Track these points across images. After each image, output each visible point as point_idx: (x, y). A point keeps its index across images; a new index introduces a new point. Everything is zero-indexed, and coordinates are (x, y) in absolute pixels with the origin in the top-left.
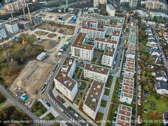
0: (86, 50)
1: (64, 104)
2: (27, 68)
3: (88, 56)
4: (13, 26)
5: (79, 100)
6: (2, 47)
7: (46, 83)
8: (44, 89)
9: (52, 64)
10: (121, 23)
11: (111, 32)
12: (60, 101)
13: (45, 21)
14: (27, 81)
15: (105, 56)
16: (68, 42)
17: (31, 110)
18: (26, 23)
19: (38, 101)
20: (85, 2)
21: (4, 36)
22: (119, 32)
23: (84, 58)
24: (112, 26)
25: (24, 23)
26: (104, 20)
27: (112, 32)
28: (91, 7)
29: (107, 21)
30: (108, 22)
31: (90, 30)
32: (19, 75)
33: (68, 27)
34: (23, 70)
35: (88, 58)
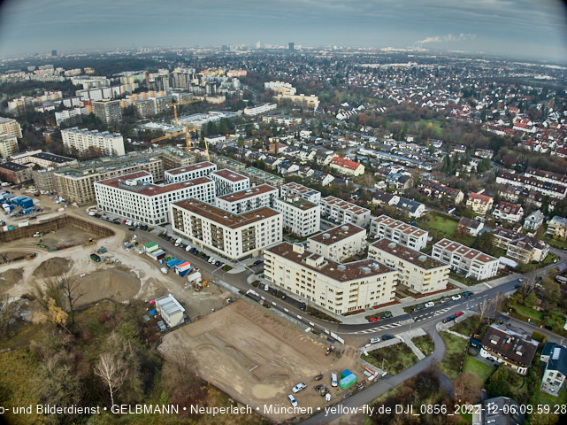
0: (271, 219)
1: (395, 315)
3: (276, 232)
14: (268, 370)
16: (156, 247)
19: (367, 354)
22: (227, 172)
23: (266, 245)
30: (157, 165)
35: (276, 237)
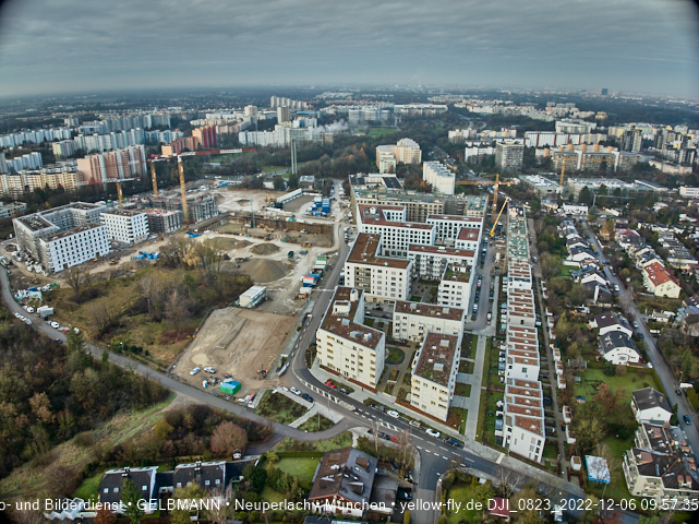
0: (391, 269)
1: (351, 395)
2: (212, 325)
3: (397, 287)
4: (132, 218)
5: (393, 386)
6: (108, 277)
7: (286, 356)
8: (285, 368)
9: (287, 314)
10: (476, 209)
11: (450, 236)
12: (338, 389)
13: (228, 212)
14: (223, 353)
15: (447, 282)
16: (324, 262)
17: (259, 411)
18: (169, 213)
19: (274, 392)
20: (351, 156)
21: (104, 250)
22: (477, 232)
23: (383, 295)
24: (450, 218)
25: (165, 215)
26: (423, 204)
27: (453, 234)
28: (372, 172)
29: (433, 205)
30: (437, 208)
31: (387, 227)
32: (194, 342)
33: (309, 229)
34: (203, 330)
35: (397, 293)
